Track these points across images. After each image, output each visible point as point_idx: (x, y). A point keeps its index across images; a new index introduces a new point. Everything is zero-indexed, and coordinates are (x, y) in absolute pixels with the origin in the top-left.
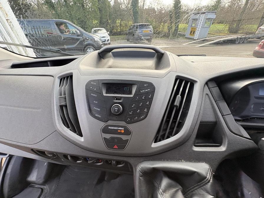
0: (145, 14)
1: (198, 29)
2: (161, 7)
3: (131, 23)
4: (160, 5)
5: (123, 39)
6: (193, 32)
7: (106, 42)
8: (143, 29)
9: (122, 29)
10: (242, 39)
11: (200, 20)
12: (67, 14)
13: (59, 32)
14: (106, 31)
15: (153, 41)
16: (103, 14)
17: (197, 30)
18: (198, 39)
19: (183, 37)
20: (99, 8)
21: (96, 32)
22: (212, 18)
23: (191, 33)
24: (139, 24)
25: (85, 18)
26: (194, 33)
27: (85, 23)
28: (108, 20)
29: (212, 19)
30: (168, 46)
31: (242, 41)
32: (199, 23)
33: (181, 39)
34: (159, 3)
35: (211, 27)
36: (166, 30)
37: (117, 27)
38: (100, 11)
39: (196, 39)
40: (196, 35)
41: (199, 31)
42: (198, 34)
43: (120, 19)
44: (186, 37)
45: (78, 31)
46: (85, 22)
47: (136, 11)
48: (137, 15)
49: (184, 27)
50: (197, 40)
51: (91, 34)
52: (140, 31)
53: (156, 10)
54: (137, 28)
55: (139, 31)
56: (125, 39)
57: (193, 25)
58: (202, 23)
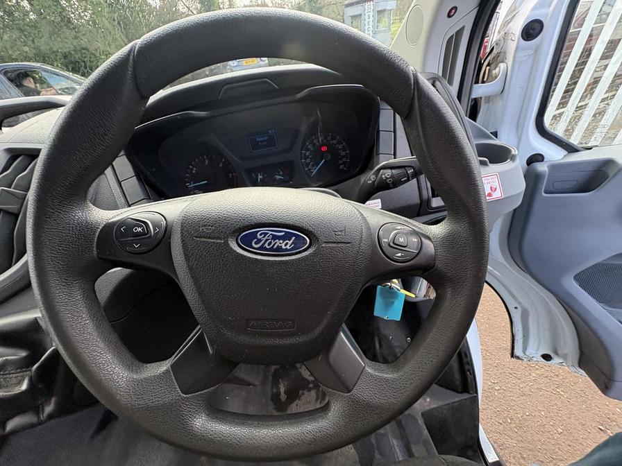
11: (367, 17)
22: (390, 8)
32: (367, 23)
58: (371, 24)
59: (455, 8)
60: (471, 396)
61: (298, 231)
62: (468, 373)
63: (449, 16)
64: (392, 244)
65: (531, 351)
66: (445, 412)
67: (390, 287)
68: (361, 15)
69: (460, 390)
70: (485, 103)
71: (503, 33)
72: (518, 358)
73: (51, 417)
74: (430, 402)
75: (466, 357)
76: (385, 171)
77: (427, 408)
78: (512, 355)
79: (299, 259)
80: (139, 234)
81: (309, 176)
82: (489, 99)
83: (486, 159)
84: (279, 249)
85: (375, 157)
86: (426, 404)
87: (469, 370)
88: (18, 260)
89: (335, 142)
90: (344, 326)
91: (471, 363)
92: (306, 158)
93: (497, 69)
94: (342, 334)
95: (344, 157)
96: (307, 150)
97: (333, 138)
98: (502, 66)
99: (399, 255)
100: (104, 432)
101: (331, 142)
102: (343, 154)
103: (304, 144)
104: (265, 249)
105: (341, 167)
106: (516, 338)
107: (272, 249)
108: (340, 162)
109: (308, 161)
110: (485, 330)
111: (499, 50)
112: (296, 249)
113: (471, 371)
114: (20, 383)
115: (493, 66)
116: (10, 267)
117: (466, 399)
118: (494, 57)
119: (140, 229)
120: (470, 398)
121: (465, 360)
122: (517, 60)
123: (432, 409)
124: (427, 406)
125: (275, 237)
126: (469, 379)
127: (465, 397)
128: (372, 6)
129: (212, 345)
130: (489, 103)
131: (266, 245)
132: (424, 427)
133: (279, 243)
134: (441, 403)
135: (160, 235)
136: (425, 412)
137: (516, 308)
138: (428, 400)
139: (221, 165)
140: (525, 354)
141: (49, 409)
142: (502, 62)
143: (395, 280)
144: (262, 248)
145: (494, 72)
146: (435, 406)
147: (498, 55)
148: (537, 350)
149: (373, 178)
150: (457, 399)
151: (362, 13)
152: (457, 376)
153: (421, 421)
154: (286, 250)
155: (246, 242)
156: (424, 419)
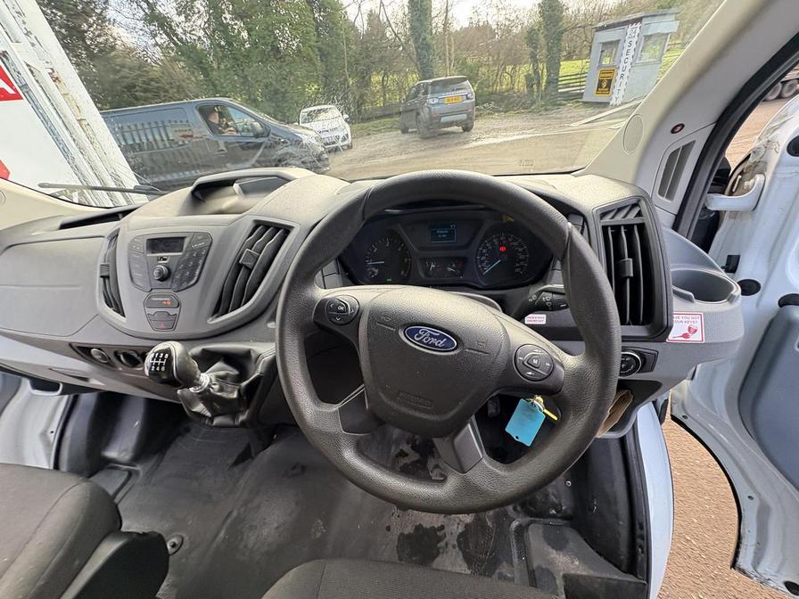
0: (453, 50)
1: (620, 72)
2: (507, 16)
3: (413, 79)
4: (504, 12)
5: (391, 129)
6: (605, 85)
7: (340, 144)
8: (443, 95)
9: (390, 99)
10: (788, 84)
11: (627, 44)
12: (236, 78)
13: (208, 133)
14: (337, 113)
15: (477, 124)
16: (331, 63)
17: (619, 75)
18: (622, 104)
19: (577, 102)
20: (320, 50)
21: (311, 117)
22: (666, 32)
23: (600, 86)
24: (431, 81)
25: (283, 81)
26: (609, 86)
27: (284, 97)
28: (346, 80)
29: (667, 34)
30: (522, 137)
31: (789, 91)
32: (625, 51)
33: (569, 110)
34: (500, 6)
35: (665, 60)
36: (520, 85)
37: (374, 94)
38: (324, 55)
39: (619, 102)
40: (615, 91)
41: (625, 77)
42: (623, 86)
43: (383, 72)
44: (584, 99)
45: (257, 124)
46: (284, 93)
47: (424, 43)
48: (429, 55)
49: (578, 71)
50: (620, 105)
51: (291, 128)
52: (436, 101)
53: (494, 27)
54: (426, 93)
55: (432, 100)
56: (396, 129)
57: (606, 61)
58: (632, 53)
59: (683, 126)
60: (638, 581)
61: (449, 335)
62: (640, 550)
63: (673, 131)
64: (526, 363)
65: (767, 567)
66: (596, 586)
67: (532, 403)
68: (619, 40)
69: (624, 568)
70: (730, 218)
71: (764, 140)
72: (743, 572)
73: (243, 423)
74: (578, 567)
75: (642, 528)
76: (547, 294)
77: (573, 572)
78: (734, 565)
79: (446, 356)
80: (341, 311)
81: (481, 274)
82: (735, 214)
83: (691, 294)
84: (433, 345)
85: (550, 273)
86: (573, 567)
87: (641, 547)
88: (245, 303)
89: (515, 244)
90: (473, 418)
91: (646, 538)
92: (482, 255)
93: (752, 181)
94: (469, 425)
95: (521, 260)
96: (485, 247)
97: (514, 240)
98: (759, 178)
99: (530, 373)
100: (241, 466)
101: (511, 244)
102: (522, 257)
103: (482, 241)
104: (423, 343)
105: (517, 270)
106: (744, 541)
107: (427, 344)
108: (517, 265)
109: (483, 258)
110: (708, 521)
111: (757, 159)
112: (445, 348)
113: (645, 549)
114: (232, 392)
115: (747, 175)
116: (239, 307)
117: (630, 582)
118: (750, 166)
119: (342, 308)
120: (635, 583)
121: (638, 532)
122: (778, 175)
123: (578, 576)
124: (573, 569)
125: (431, 336)
126: (640, 559)
127: (629, 579)
128: (638, 29)
129: (369, 402)
130: (735, 218)
131: (424, 340)
132: (563, 590)
133: (433, 340)
134: (592, 573)
135: (354, 315)
136: (568, 575)
137: (750, 497)
138: (577, 563)
139: (400, 249)
140: (755, 568)
141: (242, 418)
142: (762, 173)
143: (539, 398)
144: (420, 341)
145: (746, 183)
146: (584, 573)
147: (756, 164)
148: (778, 571)
149: (534, 297)
150: (616, 577)
151: (621, 38)
152: (624, 549)
153: (560, 582)
154: (438, 347)
155: (411, 334)
156: (565, 581)
